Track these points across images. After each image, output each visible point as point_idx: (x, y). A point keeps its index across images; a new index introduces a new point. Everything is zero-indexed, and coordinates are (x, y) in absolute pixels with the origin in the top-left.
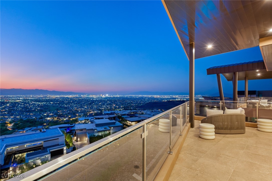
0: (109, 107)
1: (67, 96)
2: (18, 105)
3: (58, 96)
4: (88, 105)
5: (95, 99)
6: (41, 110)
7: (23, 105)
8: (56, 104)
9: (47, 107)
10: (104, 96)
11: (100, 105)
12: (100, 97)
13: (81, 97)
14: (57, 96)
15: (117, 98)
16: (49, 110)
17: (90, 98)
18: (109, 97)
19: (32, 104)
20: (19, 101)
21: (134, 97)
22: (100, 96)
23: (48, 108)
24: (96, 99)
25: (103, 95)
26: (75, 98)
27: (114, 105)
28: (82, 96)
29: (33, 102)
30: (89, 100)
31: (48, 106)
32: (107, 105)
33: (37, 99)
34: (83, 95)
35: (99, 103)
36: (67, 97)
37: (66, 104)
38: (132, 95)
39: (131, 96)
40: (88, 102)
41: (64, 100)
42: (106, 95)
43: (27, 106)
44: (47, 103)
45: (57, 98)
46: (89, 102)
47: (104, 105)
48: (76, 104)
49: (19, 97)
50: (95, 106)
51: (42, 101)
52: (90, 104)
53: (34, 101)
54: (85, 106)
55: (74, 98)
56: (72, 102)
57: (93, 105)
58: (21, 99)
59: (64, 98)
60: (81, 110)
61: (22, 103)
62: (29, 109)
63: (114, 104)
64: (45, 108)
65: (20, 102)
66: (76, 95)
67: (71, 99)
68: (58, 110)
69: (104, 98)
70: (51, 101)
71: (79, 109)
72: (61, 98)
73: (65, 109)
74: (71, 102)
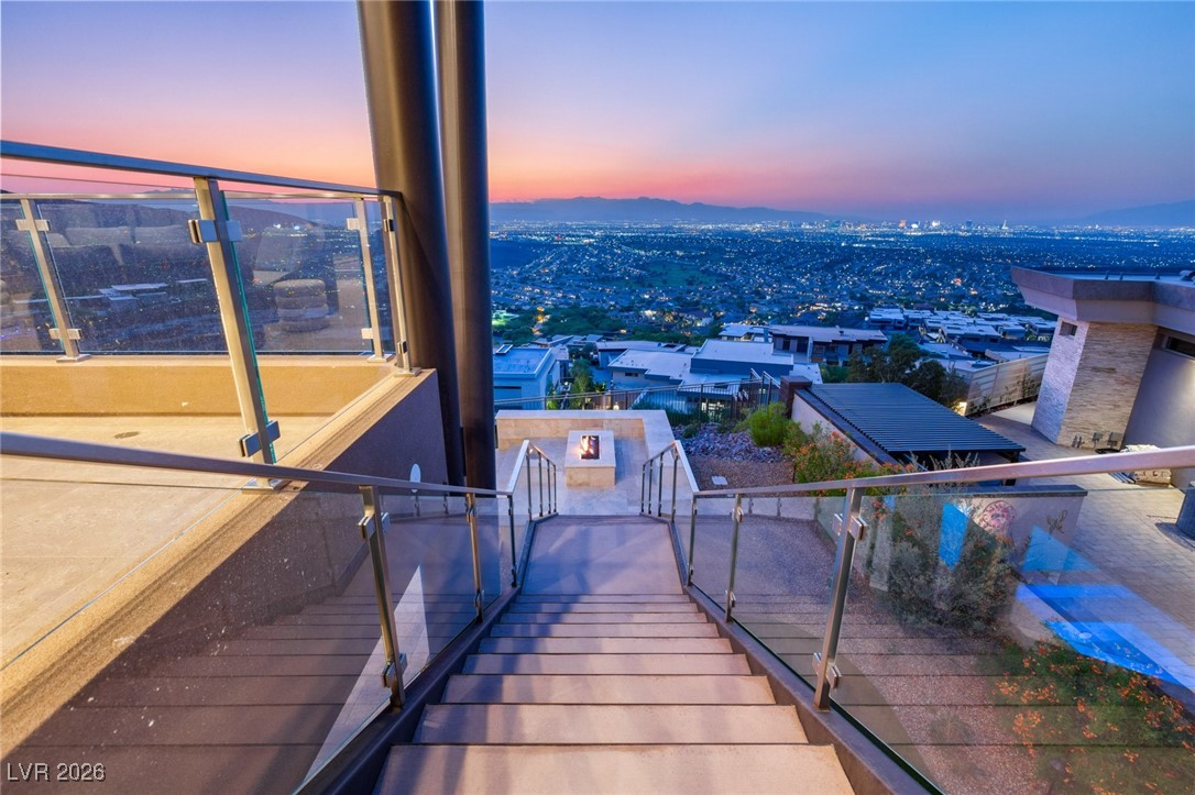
0: (919, 289)
1: (743, 227)
2: (583, 256)
3: (710, 227)
4: (817, 270)
5: (863, 242)
6: (639, 280)
7: (596, 256)
8: (694, 257)
9: (659, 269)
10: (914, 230)
11: (879, 274)
12: (893, 236)
13: (800, 234)
14: (706, 227)
15: (994, 240)
16: (665, 282)
17: (840, 237)
18: (944, 232)
19: (619, 256)
20: (586, 241)
21: (1128, 237)
22: (896, 227)
23: (661, 274)
24: (868, 241)
25: (915, 226)
26: (773, 238)
27: (958, 282)
28: (806, 226)
29: (624, 247)
30: (832, 247)
31: (663, 264)
32: (915, 277)
33: (638, 237)
34: (810, 224)
35: (879, 264)
36: (742, 232)
37: (729, 262)
38: (1108, 228)
39: (1101, 234)
40: (823, 255)
41: (727, 244)
42: (929, 224)
43: (607, 259)
44: (663, 254)
45: (706, 235)
46: (828, 256)
47: (896, 275)
48: (769, 262)
49: (594, 230)
50: (850, 280)
51: (653, 247)
52: (829, 267)
53: (627, 244)
54: (802, 275)
55: (769, 234)
56: (754, 255)
57: (843, 270)
58: (597, 234)
59: (730, 233)
60: (780, 292)
61: (596, 248)
62: (607, 271)
63: (959, 276)
64: (654, 272)
65: (590, 244)
66: (781, 224)
67: (756, 240)
68: (691, 283)
69: (916, 237)
70: (680, 248)
71: (770, 286)
72: (717, 233)
73: (717, 281)
74: (749, 252)
